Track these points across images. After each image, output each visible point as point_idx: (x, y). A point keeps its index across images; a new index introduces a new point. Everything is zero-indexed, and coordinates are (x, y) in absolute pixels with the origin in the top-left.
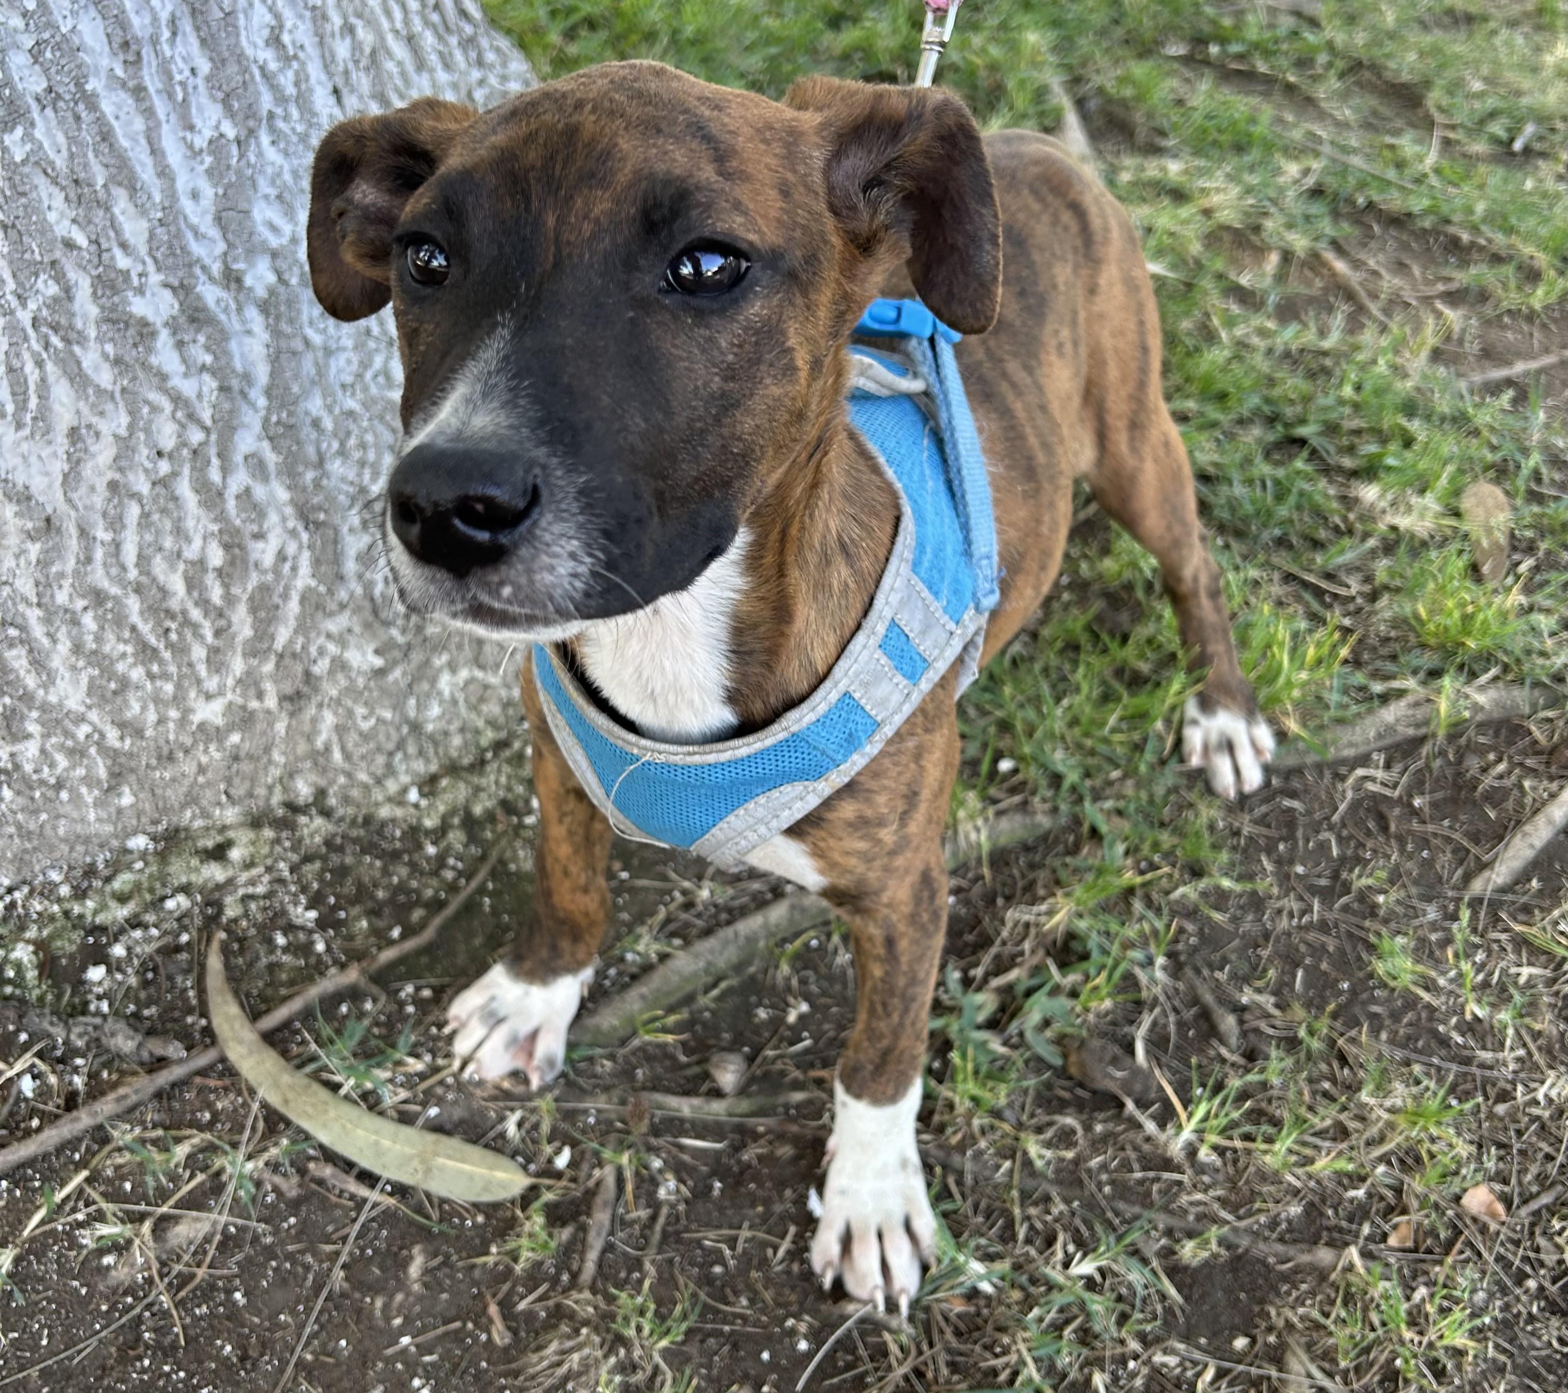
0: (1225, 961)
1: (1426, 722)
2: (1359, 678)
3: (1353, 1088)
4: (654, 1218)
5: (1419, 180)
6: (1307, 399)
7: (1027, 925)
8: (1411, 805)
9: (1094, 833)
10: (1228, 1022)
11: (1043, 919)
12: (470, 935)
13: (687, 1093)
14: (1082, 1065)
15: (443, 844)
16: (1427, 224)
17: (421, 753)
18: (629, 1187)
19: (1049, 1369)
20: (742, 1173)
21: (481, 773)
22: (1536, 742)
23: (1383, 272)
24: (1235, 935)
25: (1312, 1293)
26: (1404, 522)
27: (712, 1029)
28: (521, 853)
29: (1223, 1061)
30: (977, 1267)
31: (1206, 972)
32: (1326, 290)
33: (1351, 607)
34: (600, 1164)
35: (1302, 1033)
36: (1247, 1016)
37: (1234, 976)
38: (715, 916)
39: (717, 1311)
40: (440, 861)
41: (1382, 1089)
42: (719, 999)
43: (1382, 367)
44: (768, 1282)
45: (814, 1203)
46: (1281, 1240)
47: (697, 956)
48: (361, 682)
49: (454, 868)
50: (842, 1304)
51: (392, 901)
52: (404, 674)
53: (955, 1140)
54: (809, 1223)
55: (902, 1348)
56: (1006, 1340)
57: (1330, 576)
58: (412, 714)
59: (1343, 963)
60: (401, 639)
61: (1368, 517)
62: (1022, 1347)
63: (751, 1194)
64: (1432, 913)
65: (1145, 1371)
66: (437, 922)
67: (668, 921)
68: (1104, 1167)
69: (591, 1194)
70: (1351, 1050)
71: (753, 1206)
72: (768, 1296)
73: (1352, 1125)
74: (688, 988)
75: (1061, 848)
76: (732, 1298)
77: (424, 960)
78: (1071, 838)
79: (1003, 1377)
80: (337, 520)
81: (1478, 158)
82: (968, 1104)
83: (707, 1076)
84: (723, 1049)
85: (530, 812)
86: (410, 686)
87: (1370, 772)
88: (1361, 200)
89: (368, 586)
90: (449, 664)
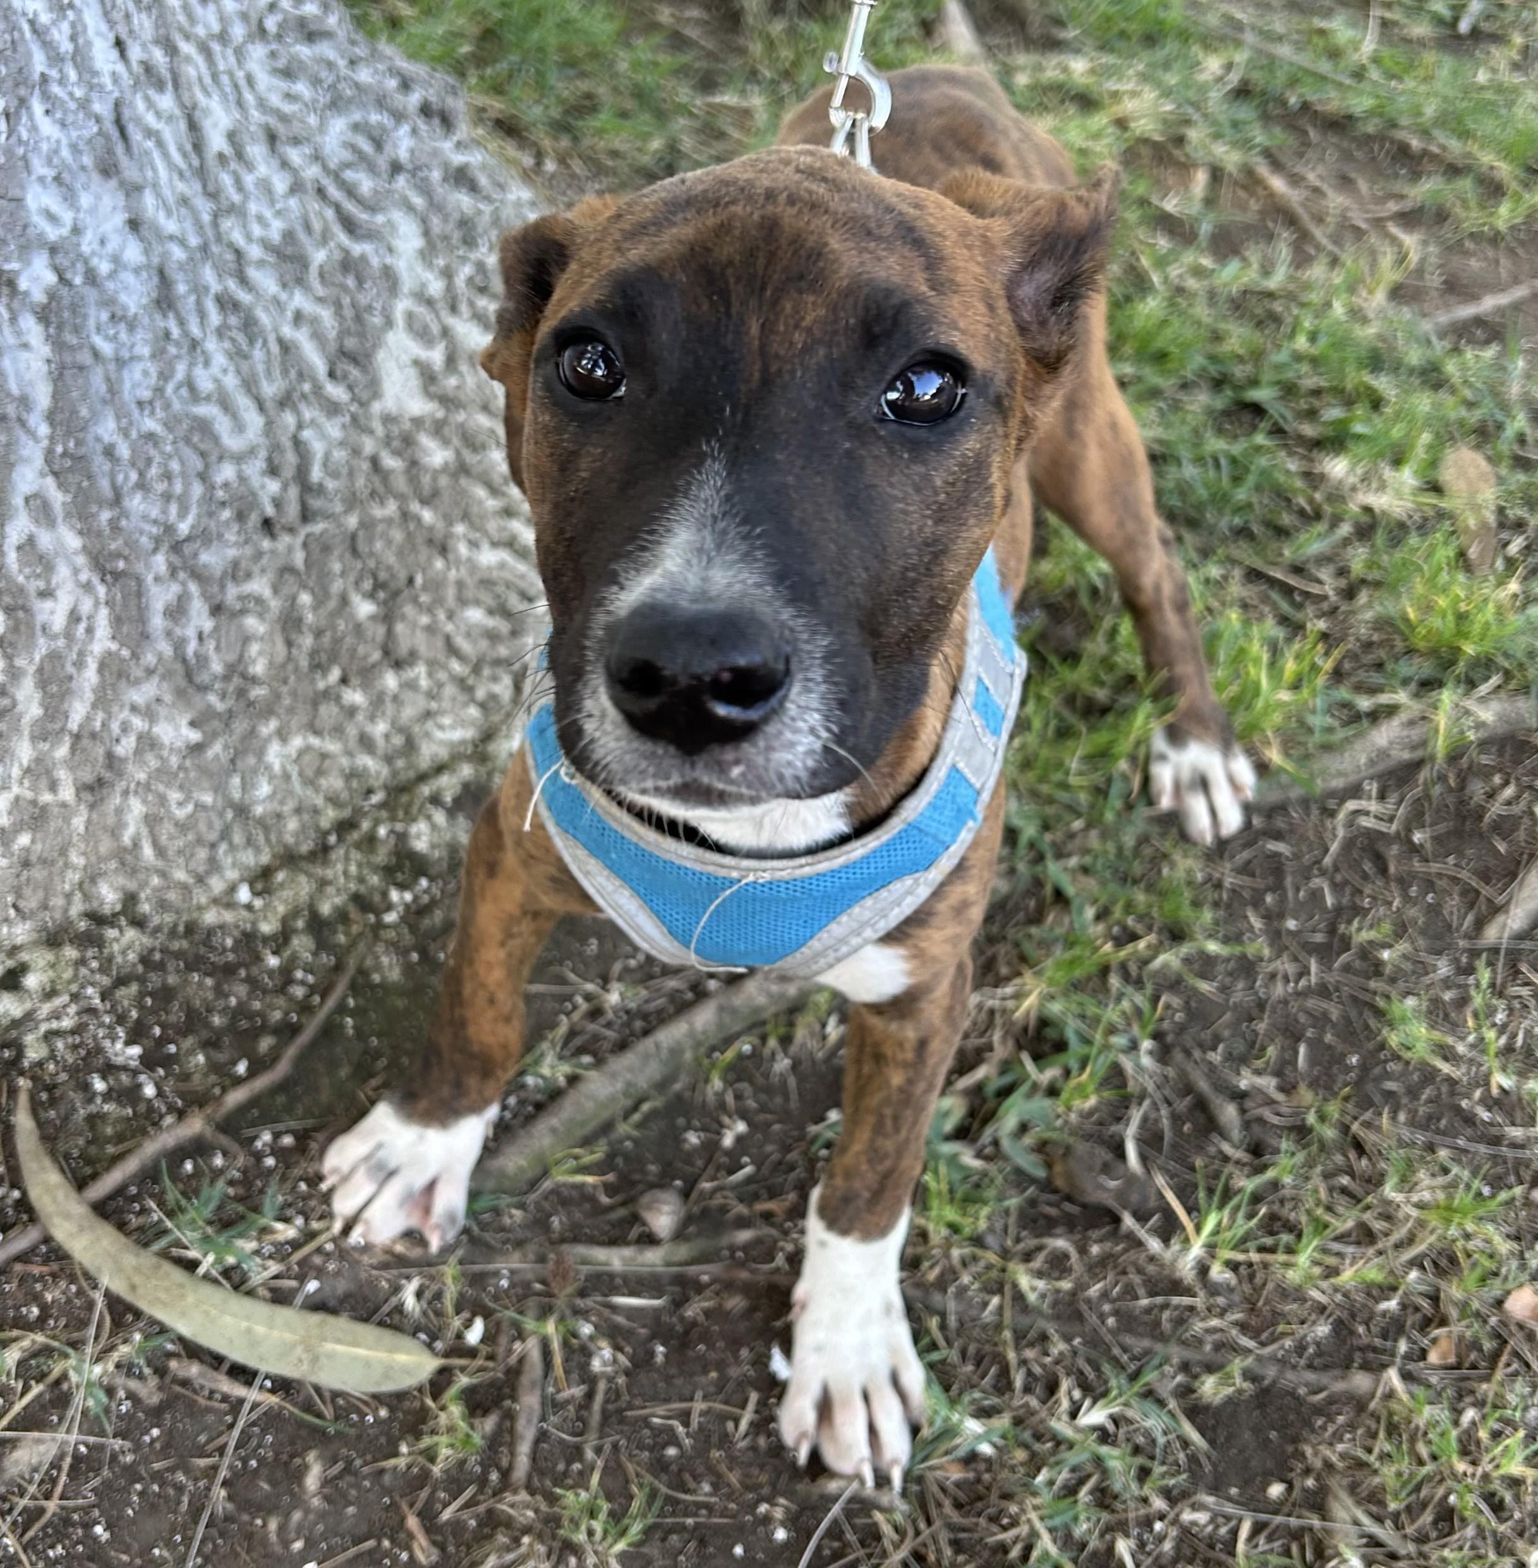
0: (1217, 1040)
1: (1423, 743)
2: (1343, 693)
3: (1375, 1181)
4: (590, 1395)
5: (1359, 74)
6: (1257, 356)
7: (992, 1012)
8: (1410, 841)
9: (1059, 896)
10: (1229, 1113)
11: (1010, 1004)
12: (333, 1065)
13: (614, 1242)
14: (1069, 1176)
15: (287, 953)
16: (1370, 129)
17: (250, 842)
18: (558, 1359)
19: (1066, 1540)
20: (687, 1333)
21: (326, 862)
23: (1325, 187)
24: (1225, 1008)
25: (1352, 1426)
26: (1380, 501)
27: (635, 1160)
28: (385, 960)
29: (1226, 1159)
30: (973, 1426)
31: (1197, 1054)
32: (1263, 213)
33: (1325, 606)
34: (521, 1336)
35: (1311, 1119)
36: (1249, 1104)
37: (1229, 1057)
38: (628, 1024)
39: (677, 1502)
40: (285, 975)
41: (1407, 1183)
42: (640, 1126)
43: (1338, 309)
44: (732, 1461)
45: (778, 1364)
46: (1310, 1366)
47: (614, 1076)
48: (174, 761)
49: (303, 983)
50: (821, 1481)
51: (231, 1028)
52: (226, 747)
53: (932, 1276)
54: (775, 1389)
55: (896, 1529)
56: (1013, 1509)
57: (1298, 570)
58: (236, 795)
59: (1351, 1034)
60: (220, 706)
61: (1337, 496)
62: (1033, 1516)
63: (701, 1358)
64: (1444, 968)
65: (1174, 1532)
66: (291, 1052)
67: (572, 1033)
68: (1105, 1295)
69: (514, 1373)
70: (1369, 1138)
71: (705, 1372)
72: (733, 1478)
73: (1378, 1226)
74: (605, 1115)
75: (1021, 916)
76: (692, 1484)
77: (281, 1099)
78: (1032, 903)
79: (1015, 1553)
80: (139, 567)
81: (1421, 43)
82: (944, 1232)
83: (635, 1218)
84: (653, 1186)
85: (389, 907)
86: (233, 761)
87: (1362, 804)
88: (1293, 100)
89: (179, 645)
90: (279, 732)
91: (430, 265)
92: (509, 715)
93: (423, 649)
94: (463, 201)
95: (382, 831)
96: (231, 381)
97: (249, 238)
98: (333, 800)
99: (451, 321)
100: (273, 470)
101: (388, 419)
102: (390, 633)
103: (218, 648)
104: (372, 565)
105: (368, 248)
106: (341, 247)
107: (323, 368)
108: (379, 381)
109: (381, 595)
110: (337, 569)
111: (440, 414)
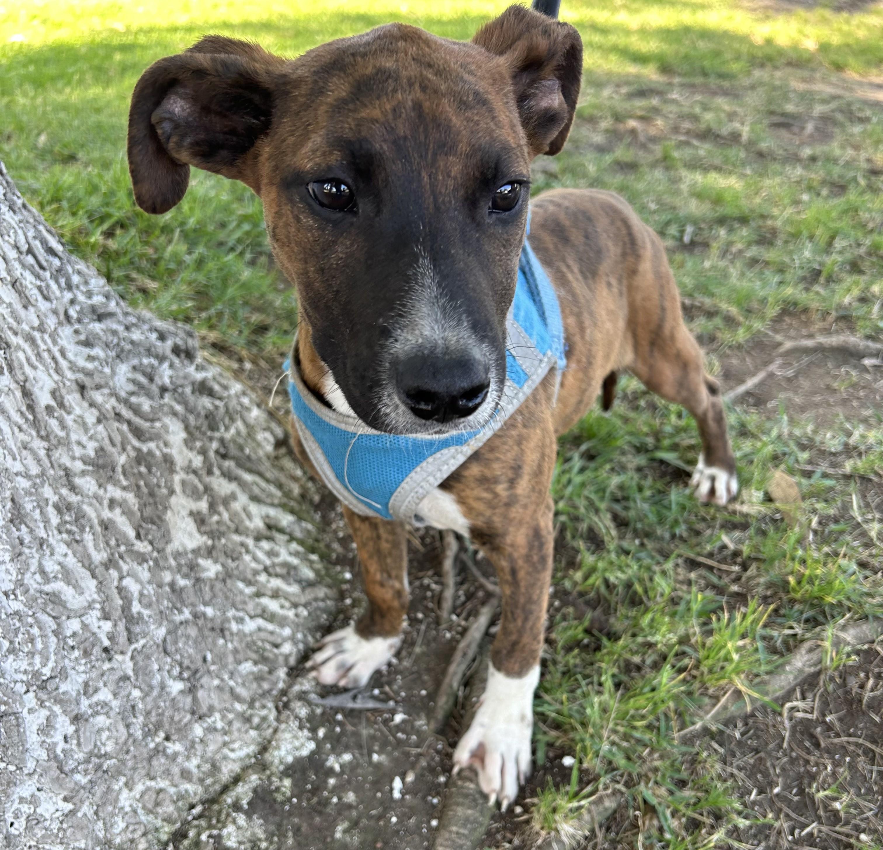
1: (820, 661)
8: (825, 722)
9: (648, 806)
33: (734, 576)
48: (55, 826)
52: (91, 806)
57: (711, 556)
60: (84, 780)
86: (96, 813)
87: (795, 704)
89: (51, 749)
90: (126, 784)
91: (191, 449)
92: (275, 731)
93: (216, 703)
94: (206, 402)
95: (204, 837)
96: (71, 561)
97: (73, 458)
98: (168, 820)
99: (207, 479)
100: (106, 617)
101: (177, 555)
102: (195, 699)
103: (79, 745)
104: (178, 657)
105: (152, 445)
106: (135, 448)
107: (131, 533)
108: (169, 532)
109: (186, 675)
110: (156, 667)
111: (210, 542)
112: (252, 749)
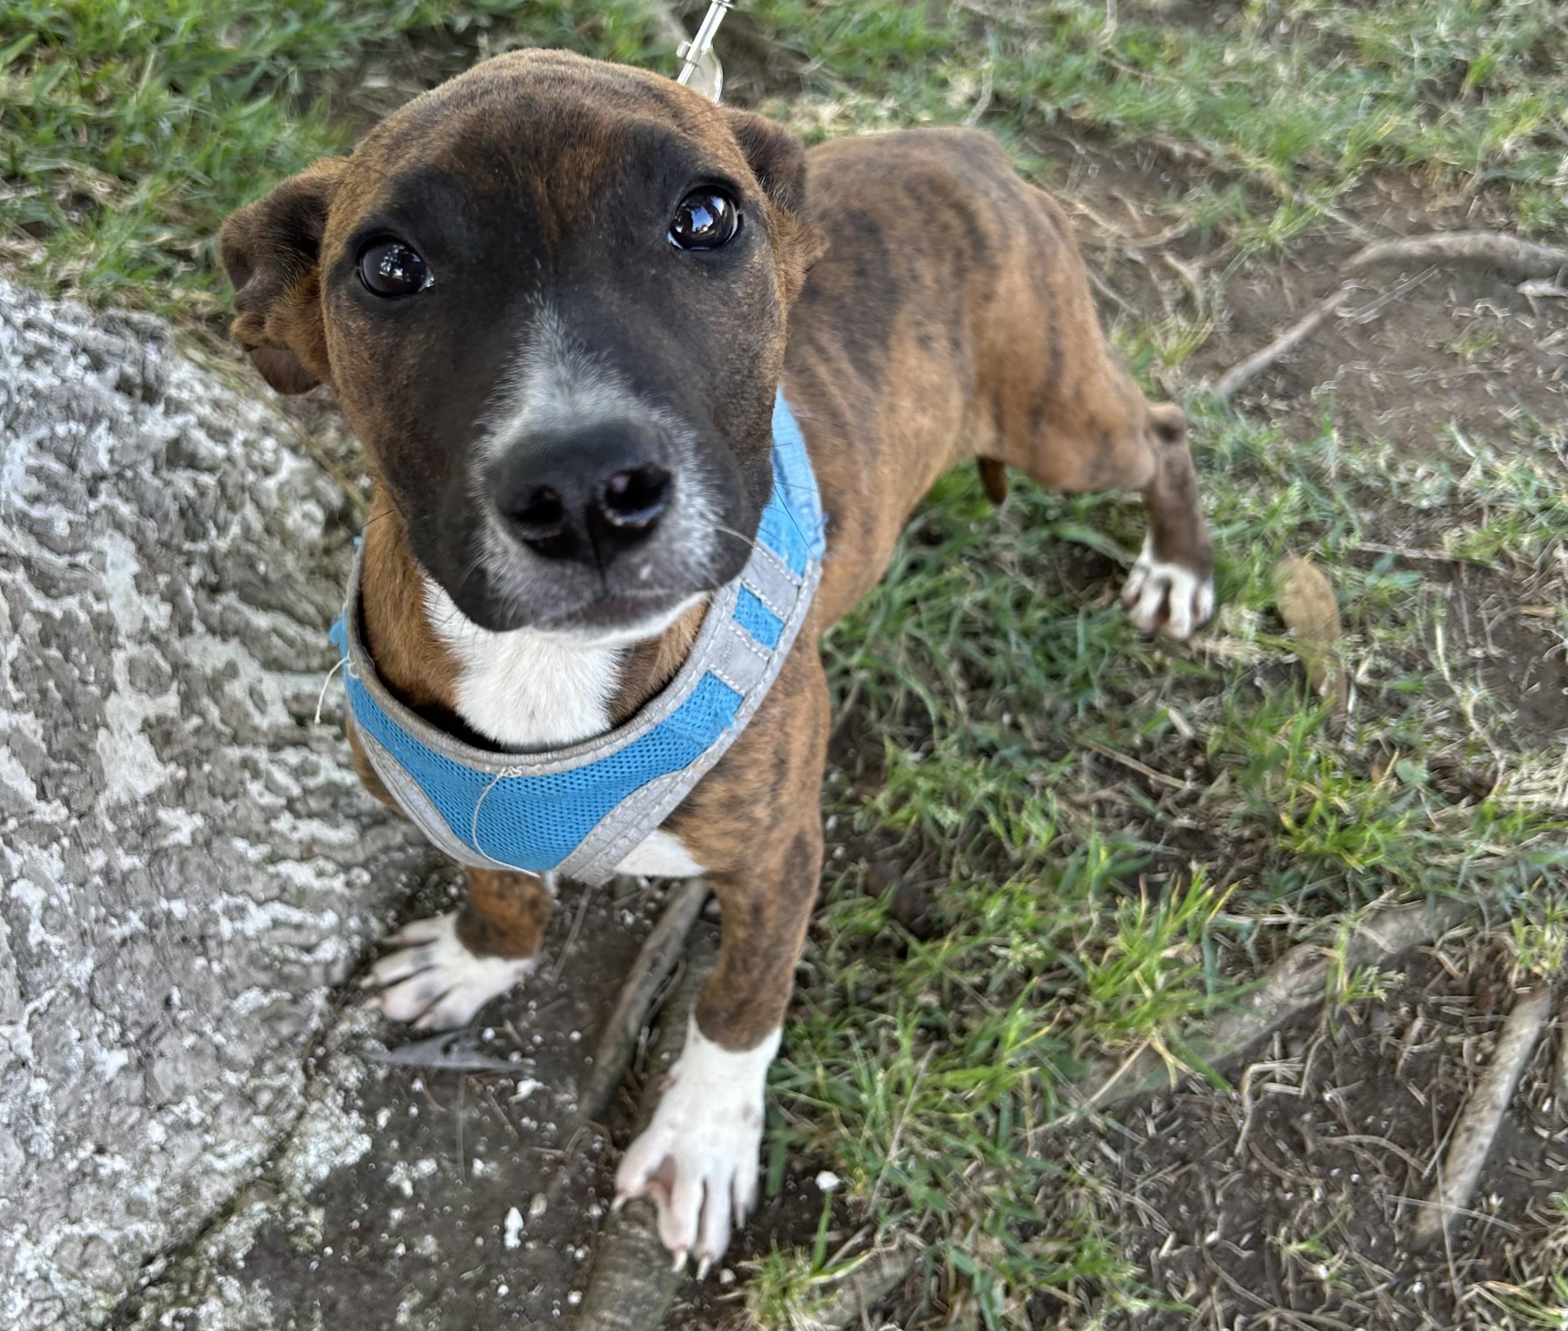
1: (1324, 983)
2: (1222, 915)
8: (1321, 1102)
16: (1130, 136)
22: (1449, 977)
23: (1094, 215)
26: (1224, 649)
81: (1163, 15)
87: (1267, 1067)
88: (1048, 108)
90: (27, 1235)
91: (148, 594)
92: (301, 1116)
93: (189, 1081)
94: (183, 480)
95: (166, 1321)
98: (106, 1288)
99: (179, 648)
101: (116, 811)
102: (149, 1080)
104: (116, 1010)
105: (72, 603)
106: (38, 614)
107: (28, 790)
108: (101, 771)
109: (131, 1037)
110: (75, 1034)
111: (181, 774)
112: (258, 1150)
